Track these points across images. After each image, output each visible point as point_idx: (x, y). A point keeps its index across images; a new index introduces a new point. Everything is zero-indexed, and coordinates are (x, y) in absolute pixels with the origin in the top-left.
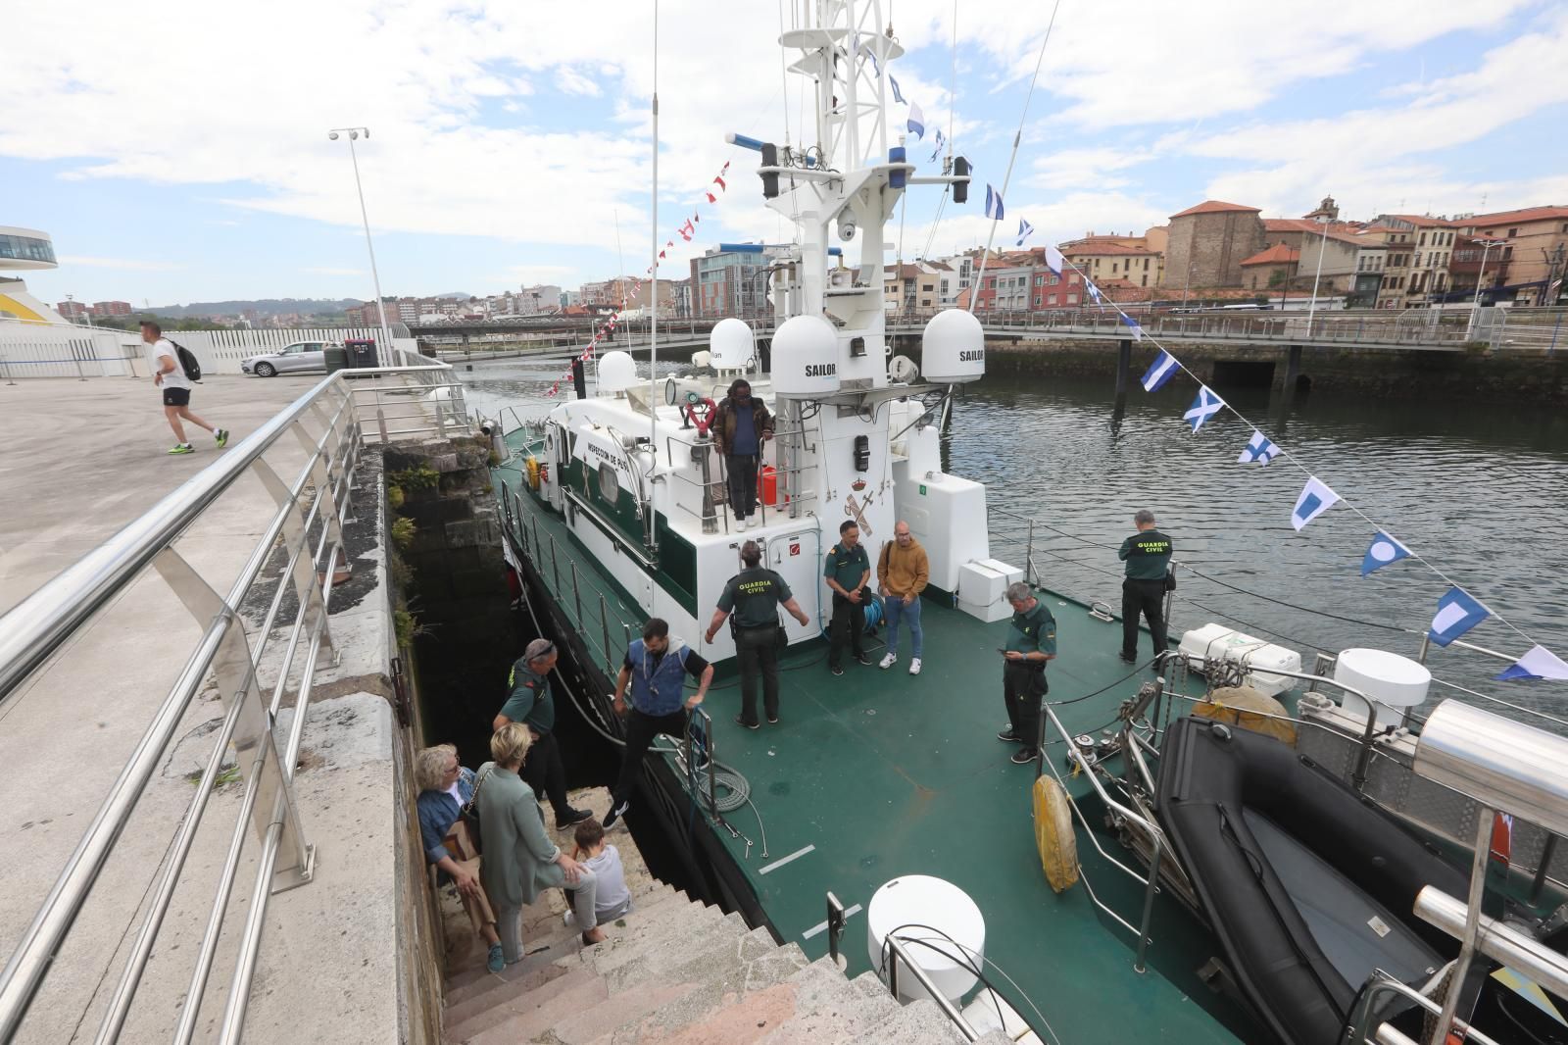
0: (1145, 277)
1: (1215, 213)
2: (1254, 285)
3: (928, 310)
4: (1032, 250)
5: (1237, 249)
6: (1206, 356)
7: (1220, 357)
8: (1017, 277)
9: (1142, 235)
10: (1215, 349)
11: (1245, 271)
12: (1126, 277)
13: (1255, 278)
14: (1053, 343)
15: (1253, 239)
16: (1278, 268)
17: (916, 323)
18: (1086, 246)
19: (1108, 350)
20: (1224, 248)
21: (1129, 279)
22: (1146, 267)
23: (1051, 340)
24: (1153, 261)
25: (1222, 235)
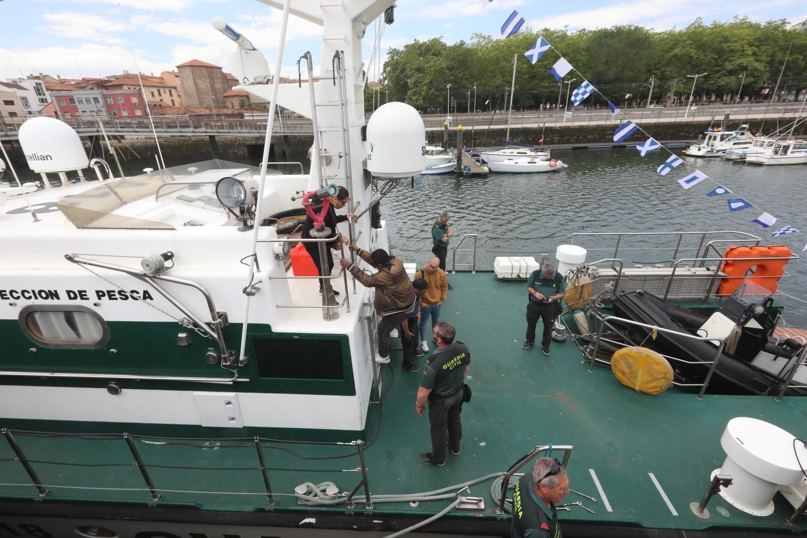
0: (173, 100)
1: (200, 66)
2: (233, 107)
3: (15, 120)
4: (83, 79)
5: (218, 87)
6: (241, 143)
7: (248, 143)
8: (91, 97)
9: (159, 75)
10: (244, 139)
11: (226, 99)
12: (161, 100)
13: (232, 103)
14: (149, 140)
15: (223, 83)
16: (241, 98)
17: (11, 130)
18: (127, 79)
19: (186, 143)
20: (211, 86)
21: (164, 100)
22: (171, 95)
23: (146, 138)
24: (173, 91)
25: (208, 80)
